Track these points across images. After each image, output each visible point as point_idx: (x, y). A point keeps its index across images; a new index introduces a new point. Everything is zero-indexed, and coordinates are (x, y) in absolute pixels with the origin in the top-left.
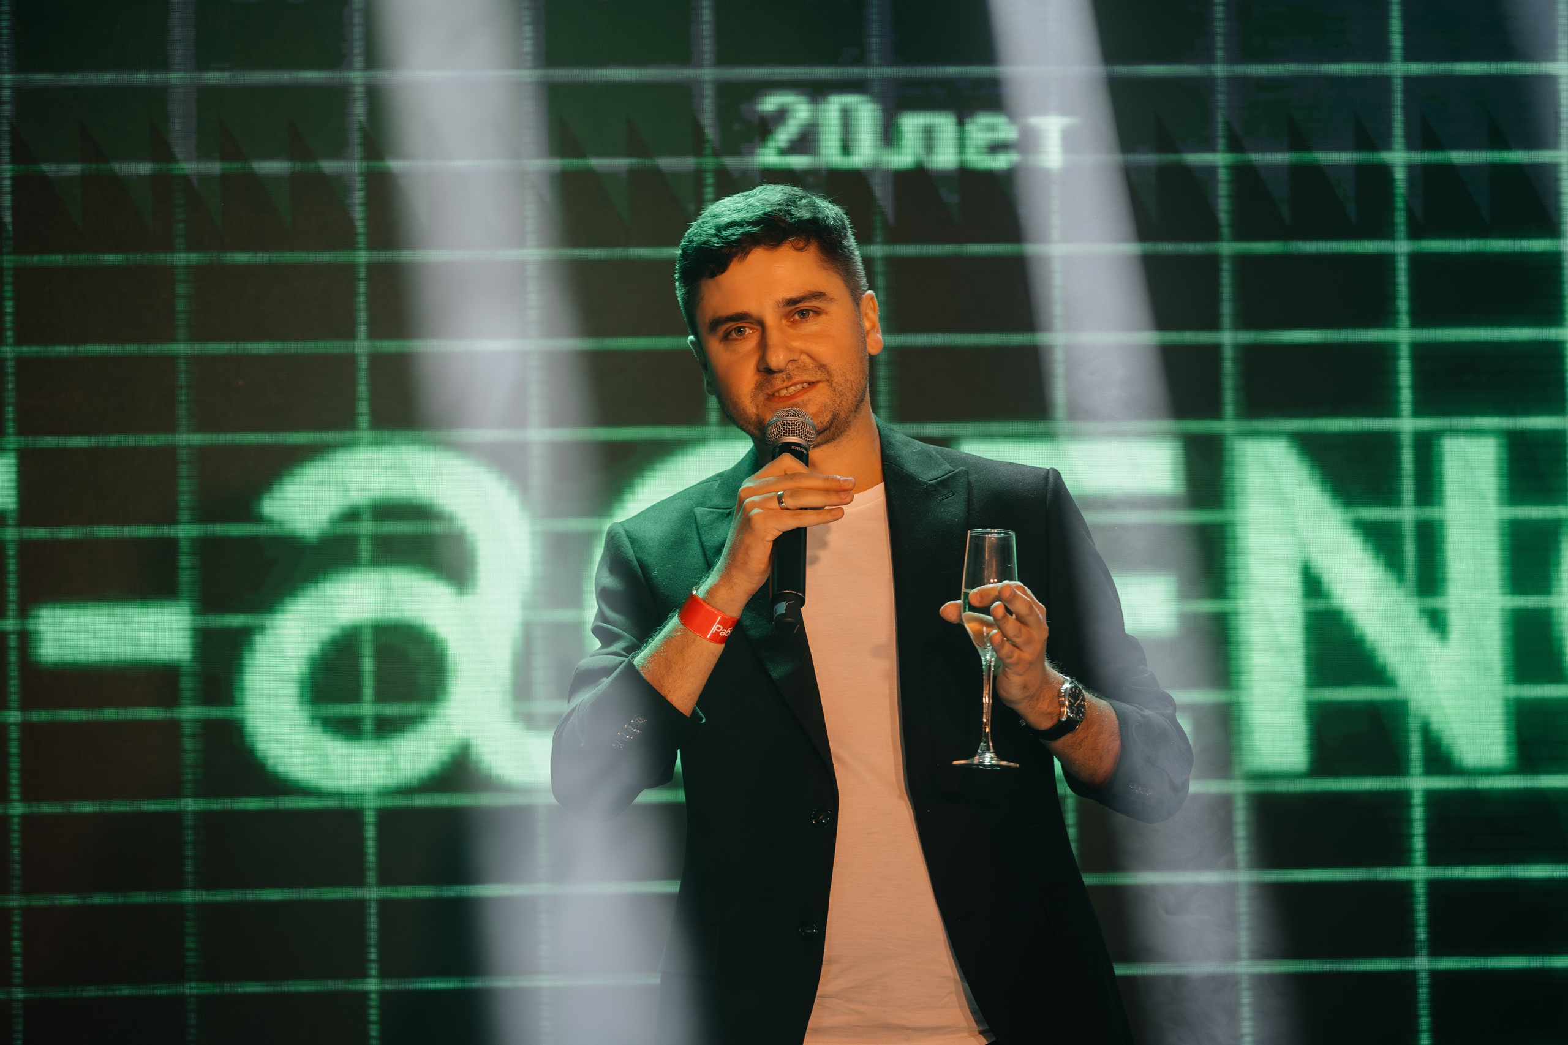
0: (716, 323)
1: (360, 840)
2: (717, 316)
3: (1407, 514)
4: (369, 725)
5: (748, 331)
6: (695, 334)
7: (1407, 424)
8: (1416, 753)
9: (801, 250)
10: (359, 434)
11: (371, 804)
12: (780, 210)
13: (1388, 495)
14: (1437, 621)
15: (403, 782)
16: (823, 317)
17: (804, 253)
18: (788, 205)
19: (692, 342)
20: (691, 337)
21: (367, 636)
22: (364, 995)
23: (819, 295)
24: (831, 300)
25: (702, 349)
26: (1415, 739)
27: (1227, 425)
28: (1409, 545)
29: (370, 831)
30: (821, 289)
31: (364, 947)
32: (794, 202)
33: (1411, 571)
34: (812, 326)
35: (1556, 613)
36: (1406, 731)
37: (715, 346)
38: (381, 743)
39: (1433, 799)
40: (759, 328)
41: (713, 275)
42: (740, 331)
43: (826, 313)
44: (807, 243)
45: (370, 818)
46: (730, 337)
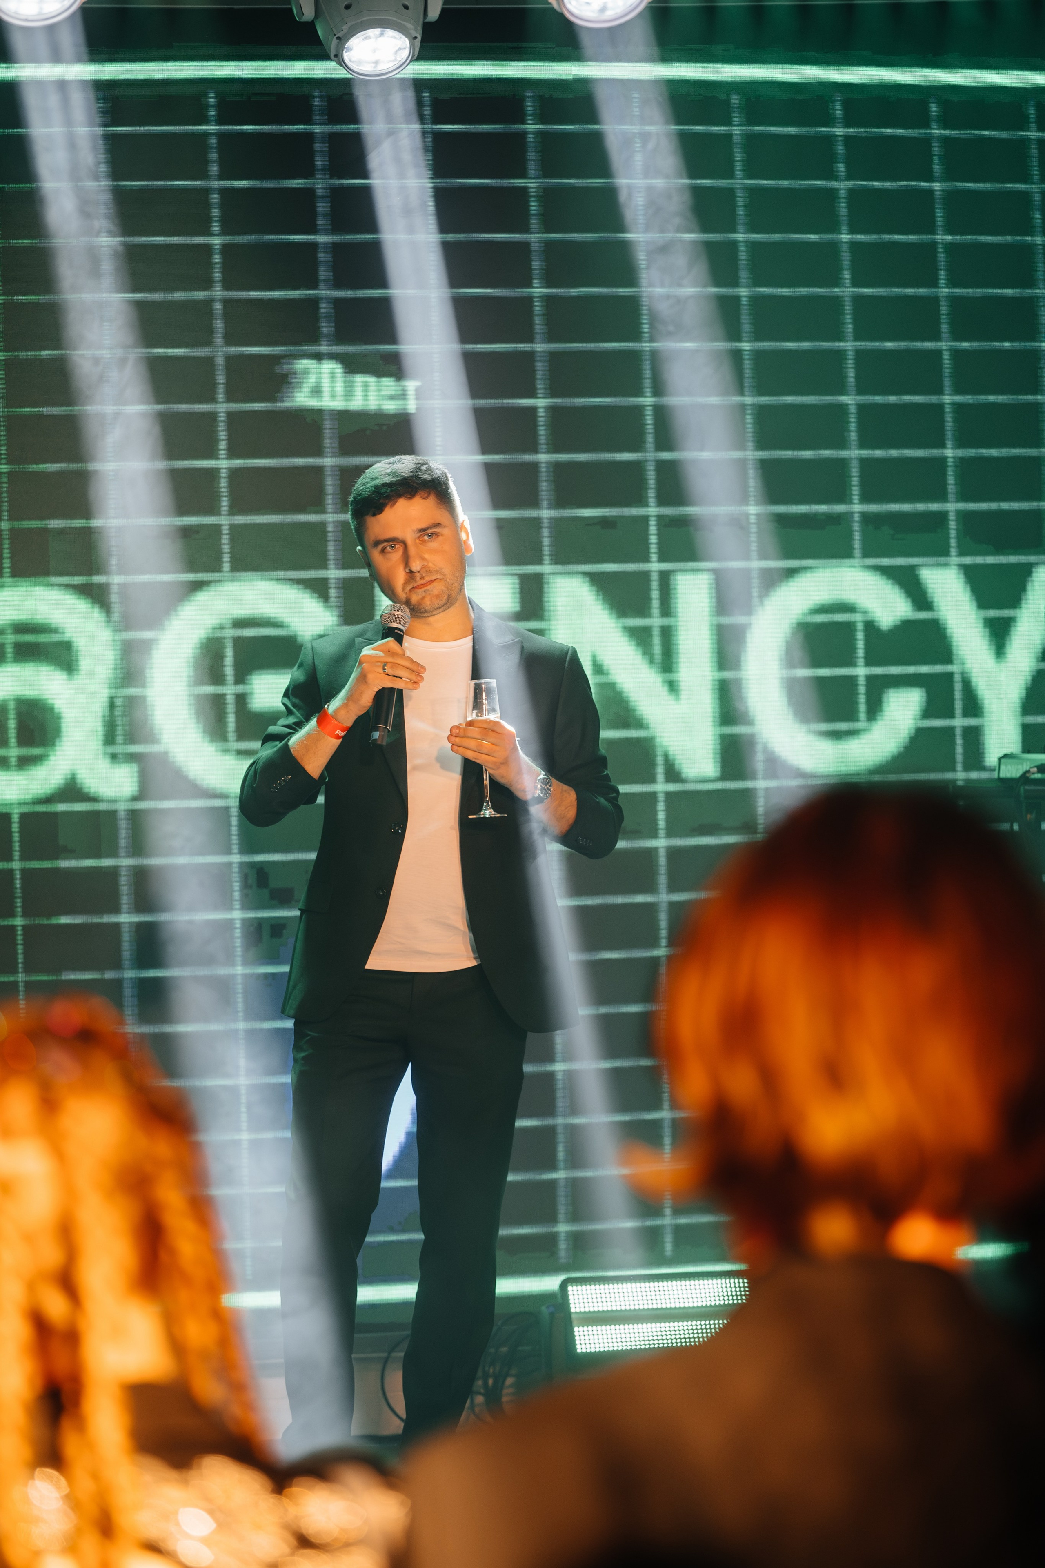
0: (377, 543)
1: (10, 833)
2: (378, 539)
3: (655, 622)
4: (13, 762)
5: (397, 546)
6: (362, 546)
7: (654, 566)
8: (660, 769)
9: (425, 498)
10: (5, 580)
11: (15, 811)
12: (412, 476)
13: (643, 610)
14: (672, 687)
15: (36, 797)
16: (440, 538)
17: (428, 500)
18: (417, 472)
19: (359, 550)
20: (359, 548)
21: (12, 706)
22: (13, 928)
23: (438, 525)
24: (445, 526)
25: (366, 554)
26: (660, 761)
27: (546, 568)
28: (657, 640)
29: (15, 827)
30: (438, 521)
31: (13, 897)
32: (419, 469)
33: (658, 658)
34: (434, 544)
35: (743, 682)
36: (655, 756)
37: (376, 555)
38: (21, 773)
39: (670, 796)
40: (402, 544)
41: (374, 515)
42: (393, 547)
43: (442, 535)
44: (429, 494)
45: (15, 818)
46: (385, 550)
